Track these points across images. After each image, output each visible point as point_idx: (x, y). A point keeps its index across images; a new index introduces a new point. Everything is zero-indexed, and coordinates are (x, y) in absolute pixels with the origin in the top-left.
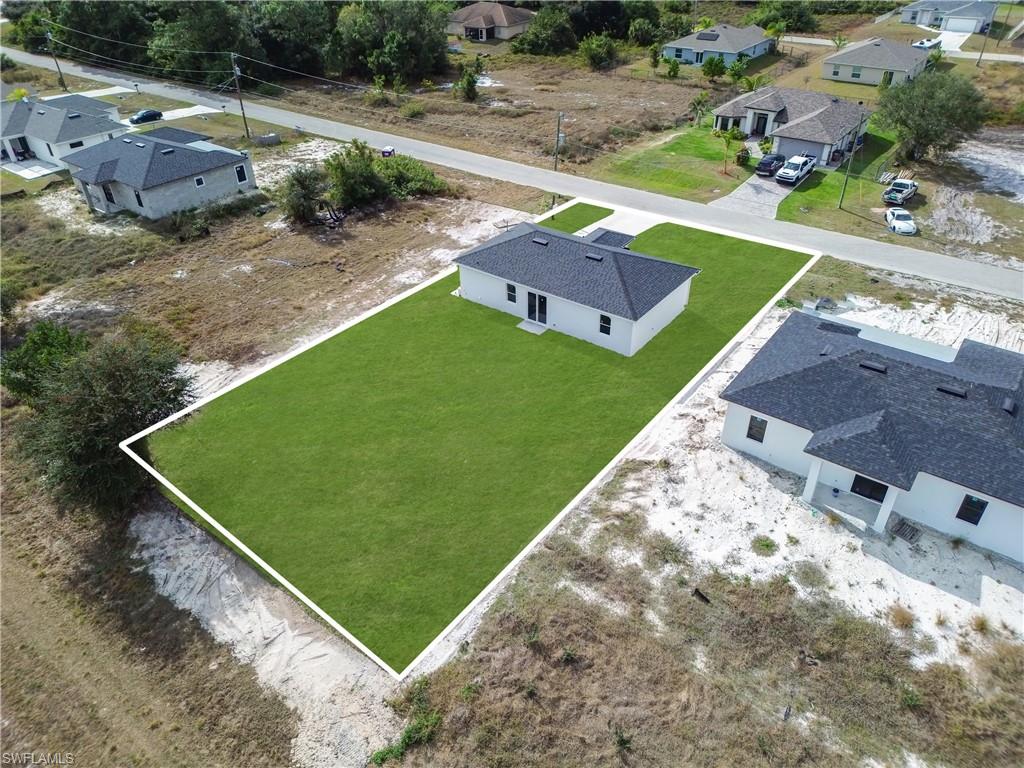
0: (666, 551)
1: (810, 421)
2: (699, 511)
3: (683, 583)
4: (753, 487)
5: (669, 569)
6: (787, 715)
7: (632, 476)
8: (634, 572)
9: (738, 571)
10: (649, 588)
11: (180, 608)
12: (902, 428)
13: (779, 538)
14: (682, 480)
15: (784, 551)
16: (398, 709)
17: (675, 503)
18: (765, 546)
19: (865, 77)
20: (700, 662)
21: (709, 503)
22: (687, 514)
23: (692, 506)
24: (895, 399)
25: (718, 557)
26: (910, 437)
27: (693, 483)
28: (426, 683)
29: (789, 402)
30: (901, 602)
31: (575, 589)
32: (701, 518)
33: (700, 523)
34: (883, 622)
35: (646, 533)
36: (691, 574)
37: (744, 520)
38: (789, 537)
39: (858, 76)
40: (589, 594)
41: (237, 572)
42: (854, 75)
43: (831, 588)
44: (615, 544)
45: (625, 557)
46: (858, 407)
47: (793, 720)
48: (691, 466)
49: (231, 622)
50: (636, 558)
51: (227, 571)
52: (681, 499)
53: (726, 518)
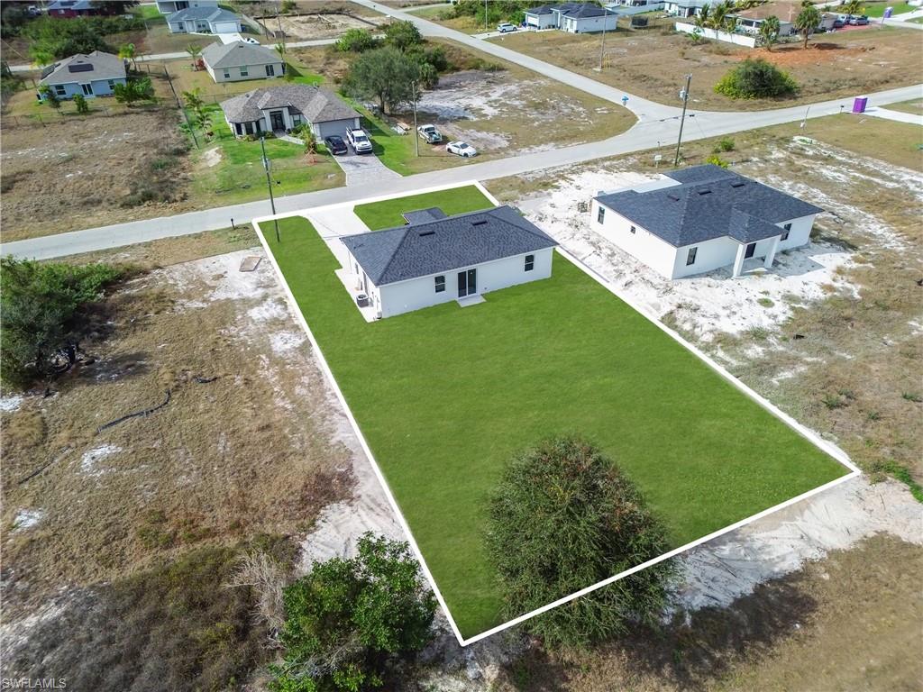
2: (728, 311)
5: (772, 340)
8: (770, 354)
9: (782, 318)
10: (784, 352)
11: (752, 592)
13: (762, 296)
14: (699, 306)
15: (771, 299)
16: (879, 480)
17: (717, 317)
18: (766, 303)
19: (252, 73)
21: (724, 305)
22: (729, 316)
23: (723, 312)
25: (768, 321)
27: (703, 303)
30: (820, 284)
31: (782, 378)
32: (734, 313)
33: (738, 315)
34: (828, 295)
35: (738, 336)
36: (778, 334)
37: (744, 300)
38: (762, 293)
39: (246, 74)
42: (243, 74)
43: (804, 297)
44: (741, 352)
45: (755, 352)
49: (778, 557)
52: (714, 313)
53: (739, 305)
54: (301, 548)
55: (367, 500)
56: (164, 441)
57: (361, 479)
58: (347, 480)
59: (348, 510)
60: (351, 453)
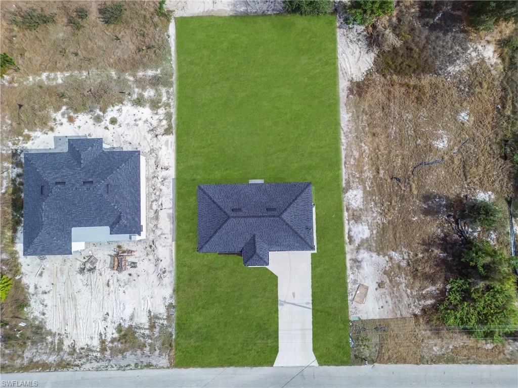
0: (139, 102)
1: (105, 154)
2: (137, 123)
3: (129, 94)
4: (125, 142)
5: (135, 96)
6: (89, 73)
7: (166, 127)
8: (144, 89)
9: (117, 108)
10: (137, 87)
12: (75, 164)
13: (111, 127)
14: (148, 132)
15: (108, 123)
16: (169, 11)
17: (146, 121)
18: (113, 121)
20: (113, 74)
21: (136, 127)
22: (140, 119)
23: (140, 123)
24: (79, 173)
25: (124, 109)
26: (72, 162)
27: (145, 133)
28: (169, 21)
29: (114, 158)
30: (73, 124)
31: (154, 72)
32: (135, 120)
33: (135, 118)
34: (76, 115)
35: (148, 105)
36: (129, 99)
37: (123, 127)
38: (108, 129)
40: (150, 73)
41: (244, 12)
43: (91, 118)
44: (155, 96)
45: (149, 93)
46: (90, 166)
47: (87, 73)
48: (148, 139)
50: (146, 94)
51: (247, 10)
52: (145, 124)
53: (128, 124)
54: (374, 64)
55: (346, 78)
56: (416, 143)
57: (346, 89)
58: (351, 91)
59: (354, 77)
60: (345, 104)
